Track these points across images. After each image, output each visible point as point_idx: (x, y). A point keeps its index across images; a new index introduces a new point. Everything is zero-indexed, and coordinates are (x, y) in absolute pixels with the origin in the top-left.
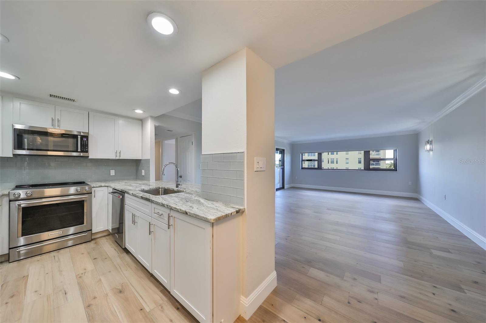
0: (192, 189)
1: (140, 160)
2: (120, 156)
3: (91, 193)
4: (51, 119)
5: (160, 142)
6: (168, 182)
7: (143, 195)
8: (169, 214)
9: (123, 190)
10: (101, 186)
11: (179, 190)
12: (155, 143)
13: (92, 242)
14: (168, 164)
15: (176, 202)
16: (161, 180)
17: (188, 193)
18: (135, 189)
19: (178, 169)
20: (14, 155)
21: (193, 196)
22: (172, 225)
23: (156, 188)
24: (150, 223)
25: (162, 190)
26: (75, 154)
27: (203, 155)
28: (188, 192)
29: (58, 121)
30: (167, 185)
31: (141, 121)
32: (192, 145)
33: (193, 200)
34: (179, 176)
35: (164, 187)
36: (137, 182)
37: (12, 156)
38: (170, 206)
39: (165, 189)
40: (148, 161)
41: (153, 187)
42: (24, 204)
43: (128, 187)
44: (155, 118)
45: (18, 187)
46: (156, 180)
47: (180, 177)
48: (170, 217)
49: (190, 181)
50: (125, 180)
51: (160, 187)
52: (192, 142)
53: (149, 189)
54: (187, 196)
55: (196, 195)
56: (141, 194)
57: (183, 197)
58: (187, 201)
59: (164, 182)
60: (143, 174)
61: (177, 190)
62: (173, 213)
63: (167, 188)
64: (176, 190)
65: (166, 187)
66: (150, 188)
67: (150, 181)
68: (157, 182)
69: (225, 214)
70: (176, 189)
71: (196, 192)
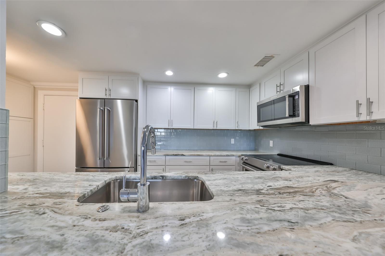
29: (281, 85)
71: (34, 205)
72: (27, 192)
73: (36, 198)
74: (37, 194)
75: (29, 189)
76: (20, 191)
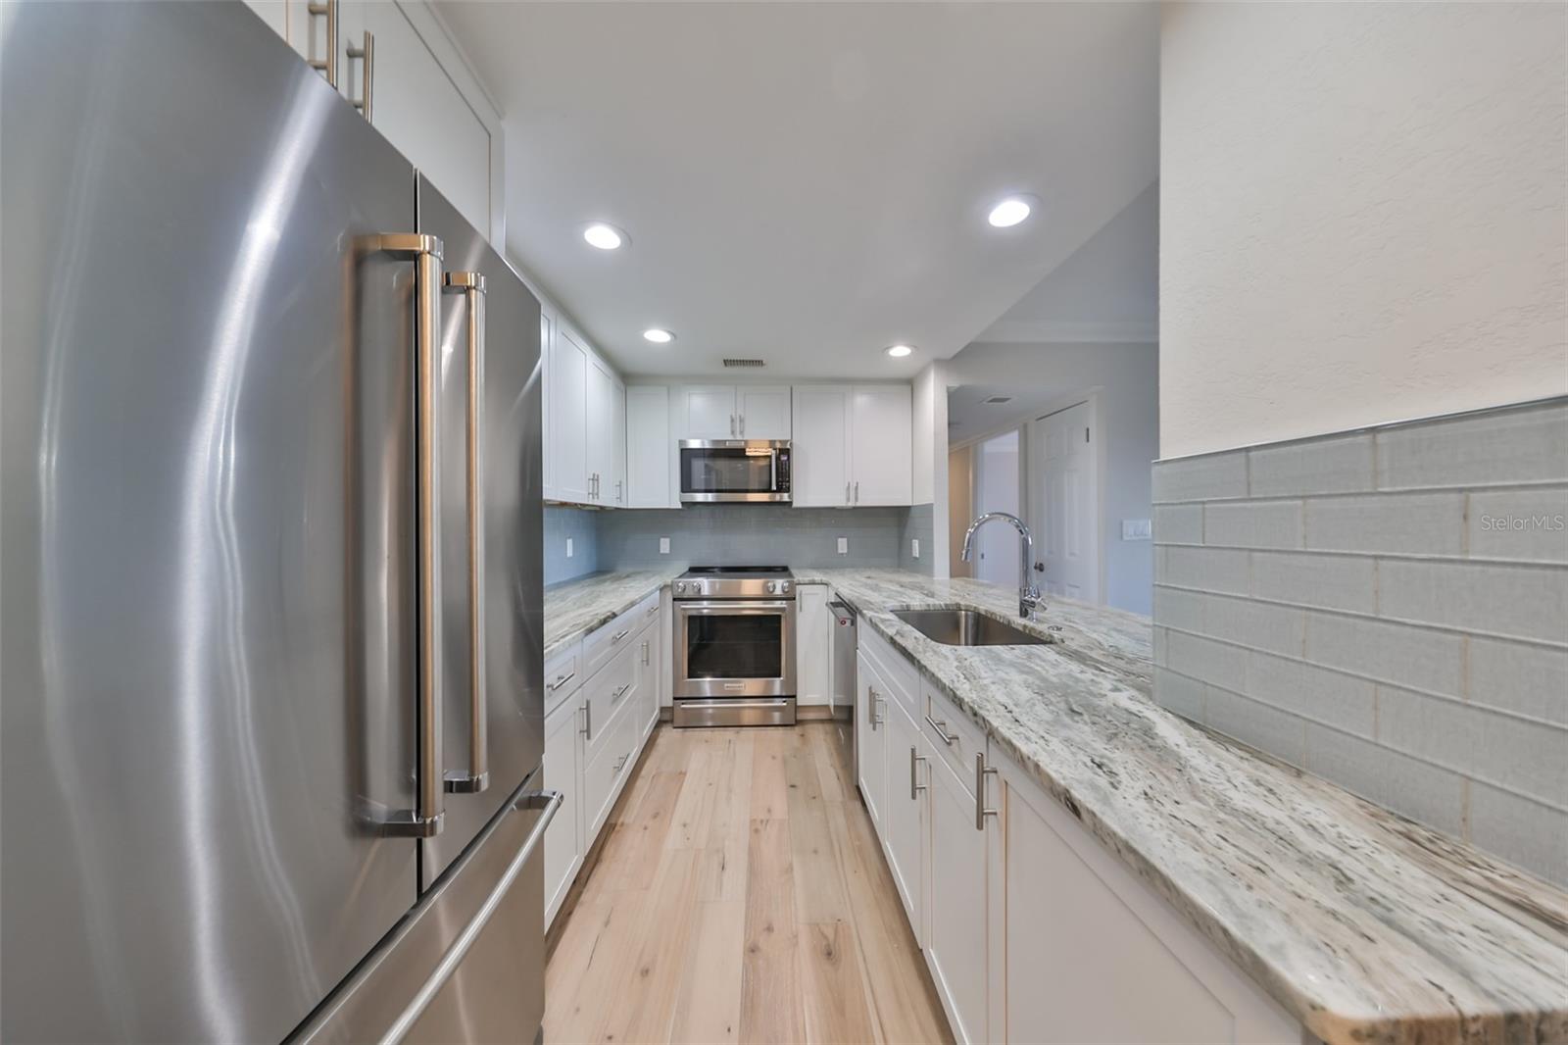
0: (1095, 636)
1: (909, 507)
2: (856, 499)
3: (794, 599)
4: (729, 420)
5: (968, 447)
6: (992, 587)
7: (898, 633)
8: (980, 759)
9: (852, 603)
10: (813, 583)
11: (1033, 629)
12: (950, 454)
13: (796, 728)
14: (987, 520)
15: (1016, 705)
16: (974, 577)
17: (1076, 652)
18: (884, 602)
19: (1027, 541)
20: (683, 503)
21: (1106, 684)
22: (995, 814)
23: (946, 605)
24: (913, 751)
25: (966, 615)
26: (764, 497)
27: (1165, 462)
28: (1073, 645)
29: (741, 421)
30: (985, 598)
31: (910, 384)
32: (1088, 440)
33: (1109, 711)
34: (1032, 565)
35: (975, 608)
36: (896, 577)
37: (680, 507)
38: (984, 719)
39: (979, 614)
40: (928, 509)
41: (937, 602)
42: (706, 608)
43: (870, 592)
44: (949, 363)
45: (695, 571)
46: (952, 576)
47: (1036, 568)
48: (984, 772)
49: (1077, 587)
50: (869, 566)
51: (962, 603)
52: (1088, 430)
53: (924, 608)
54: (1070, 675)
55: (1120, 676)
56: (892, 626)
57: (1051, 675)
58: (1073, 711)
59: (982, 585)
60: (916, 553)
61: (1025, 627)
62: (995, 759)
63: (986, 611)
64: (1021, 629)
65: (982, 608)
66: (929, 605)
67: (935, 578)
68: (956, 581)
69: (1492, 1008)
70: (1019, 622)
71: (1116, 657)
72: (1117, 680)
73: (1108, 665)
74: (1102, 671)
75: (1110, 687)
76: (1127, 690)
